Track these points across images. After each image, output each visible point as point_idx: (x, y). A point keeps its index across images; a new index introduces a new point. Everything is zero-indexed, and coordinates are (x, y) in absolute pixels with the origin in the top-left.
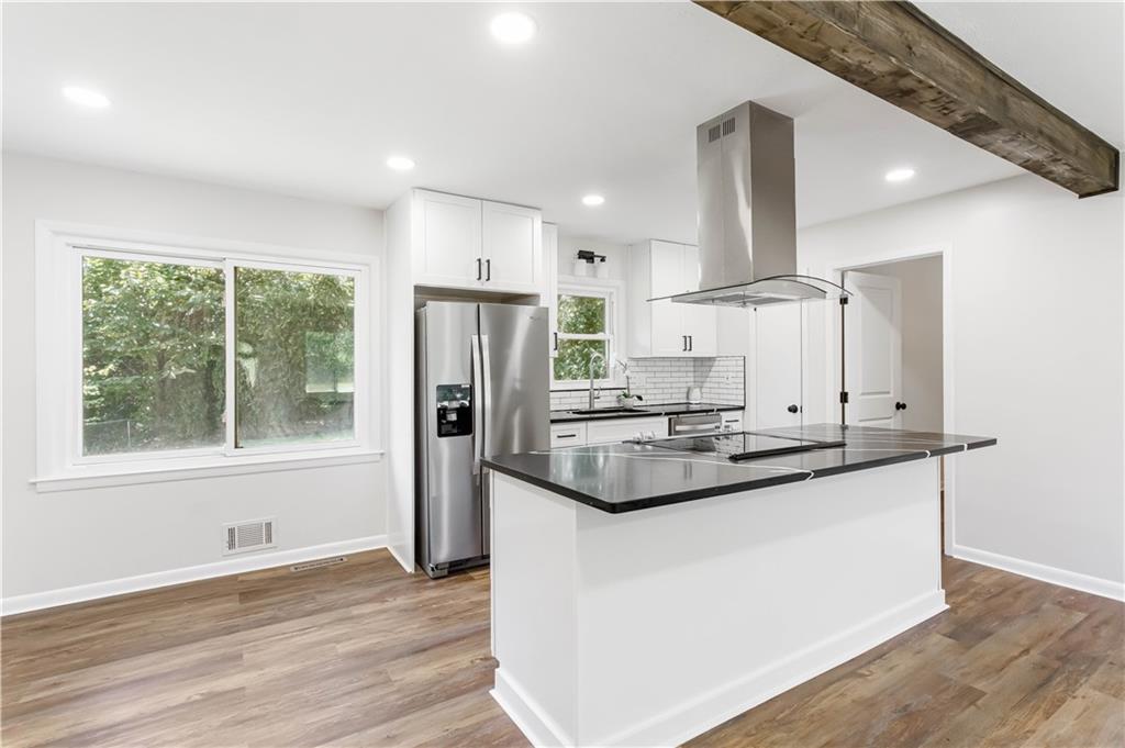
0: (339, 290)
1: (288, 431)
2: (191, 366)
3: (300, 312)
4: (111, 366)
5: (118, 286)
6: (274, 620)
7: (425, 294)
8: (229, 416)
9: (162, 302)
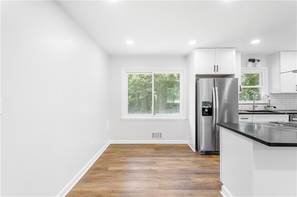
0: (174, 77)
1: (165, 112)
2: (144, 96)
3: (165, 83)
4: (130, 96)
5: (132, 80)
6: (162, 156)
7: (199, 77)
8: (153, 108)
9: (139, 82)
